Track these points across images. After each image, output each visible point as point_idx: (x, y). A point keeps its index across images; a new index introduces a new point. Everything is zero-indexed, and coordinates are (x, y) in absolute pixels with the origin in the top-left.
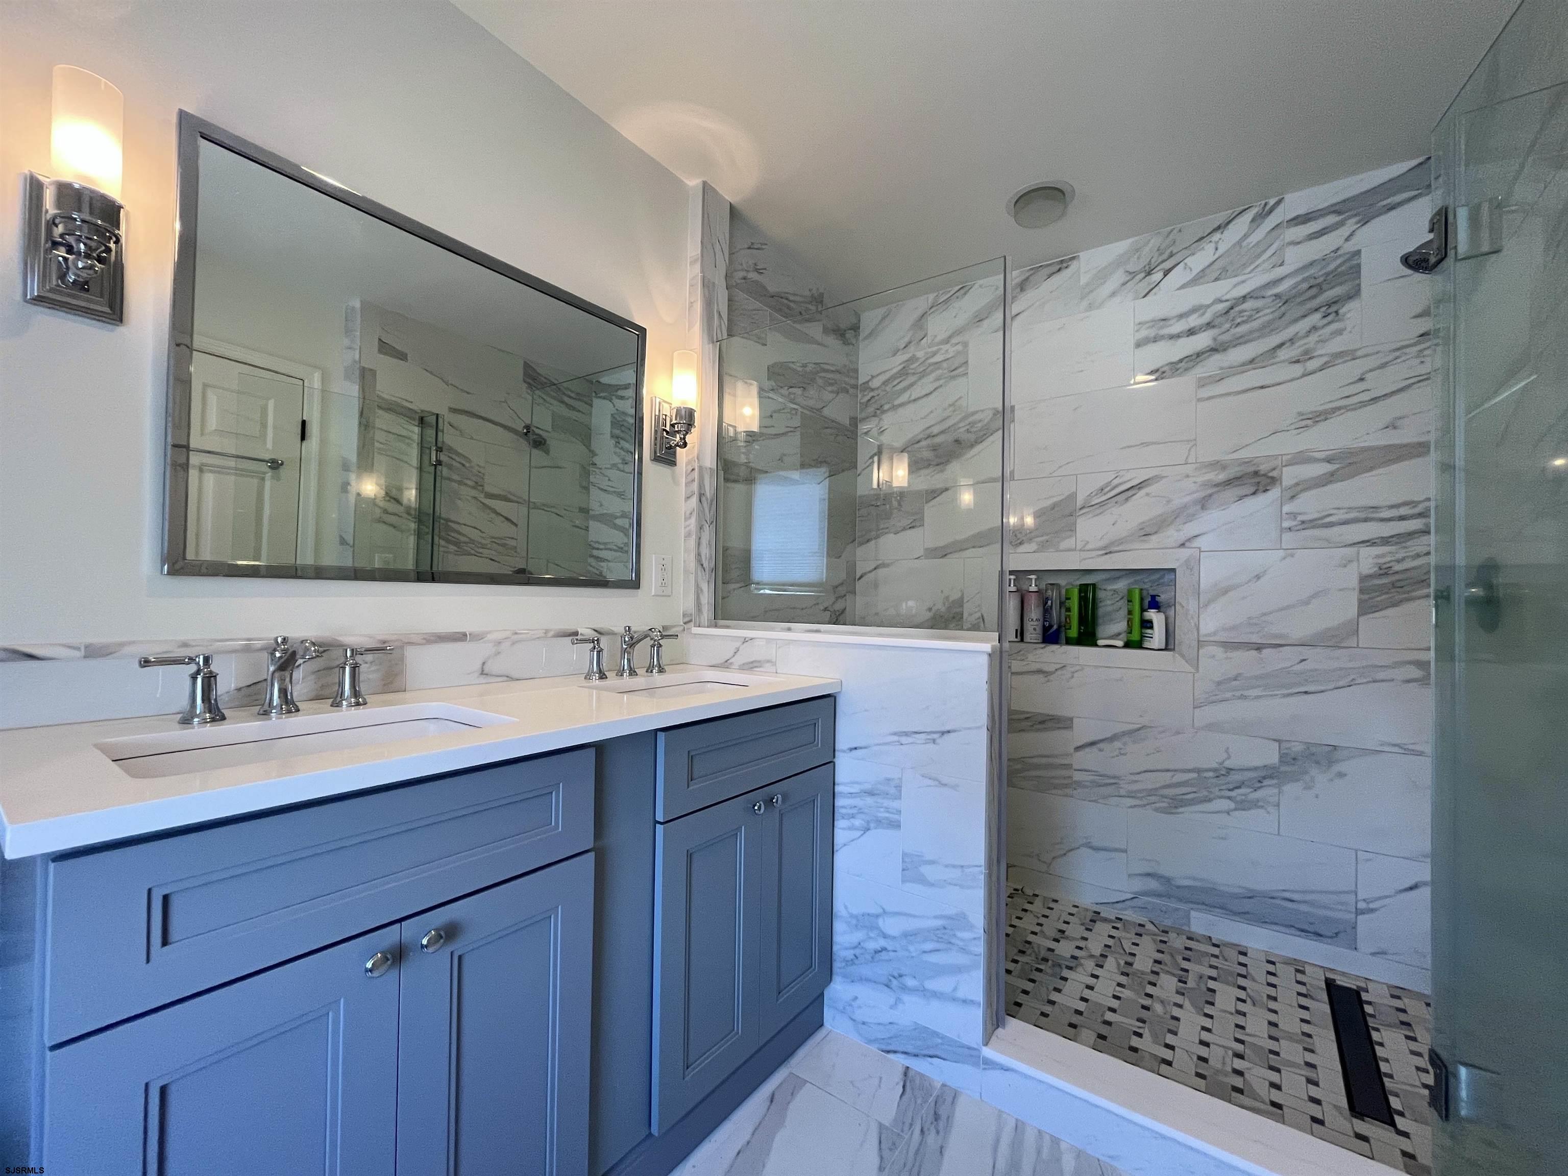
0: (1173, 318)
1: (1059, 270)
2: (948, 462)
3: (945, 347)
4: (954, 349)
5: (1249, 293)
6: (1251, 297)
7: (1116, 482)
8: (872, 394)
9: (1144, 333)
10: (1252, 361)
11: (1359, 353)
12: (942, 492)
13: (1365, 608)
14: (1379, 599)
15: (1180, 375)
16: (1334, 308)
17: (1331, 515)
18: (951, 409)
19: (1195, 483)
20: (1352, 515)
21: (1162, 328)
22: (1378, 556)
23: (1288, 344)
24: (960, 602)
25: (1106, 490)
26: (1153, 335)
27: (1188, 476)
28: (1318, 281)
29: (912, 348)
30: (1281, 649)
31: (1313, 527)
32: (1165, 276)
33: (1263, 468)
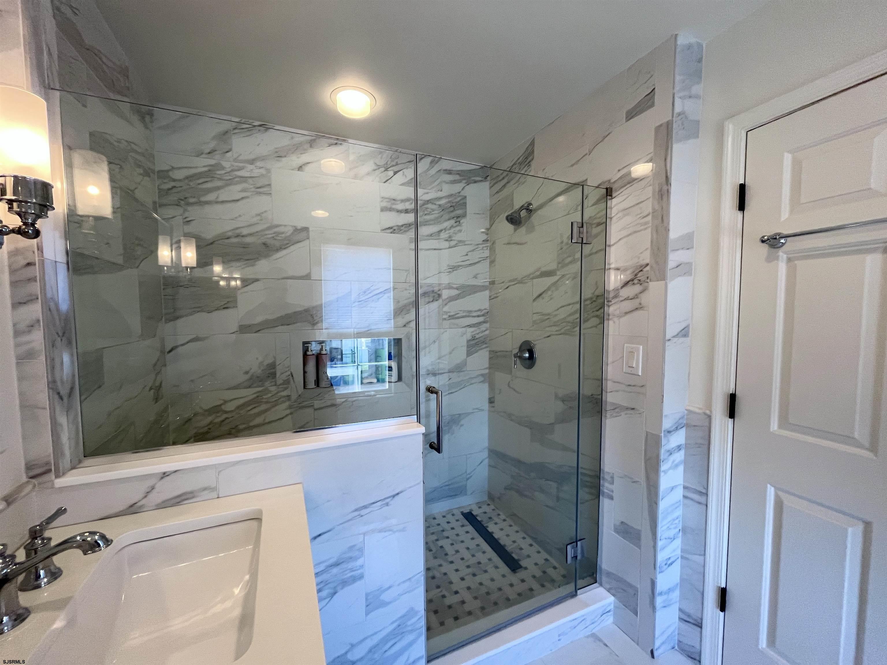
0: (399, 200)
1: (336, 144)
2: (257, 259)
3: (251, 167)
4: (258, 171)
5: (430, 200)
6: (430, 202)
7: (372, 288)
8: (173, 184)
9: (384, 204)
10: (431, 235)
11: (467, 243)
12: (253, 282)
13: (469, 354)
14: (472, 350)
15: (401, 233)
16: (459, 219)
17: (458, 314)
18: (259, 218)
19: (409, 293)
20: (464, 314)
21: (393, 204)
22: (473, 332)
23: (443, 231)
24: (273, 366)
25: (367, 293)
26: (389, 207)
27: (406, 290)
28: (454, 204)
29: (217, 156)
30: (443, 375)
31: (453, 319)
32: (394, 175)
33: (436, 289)
